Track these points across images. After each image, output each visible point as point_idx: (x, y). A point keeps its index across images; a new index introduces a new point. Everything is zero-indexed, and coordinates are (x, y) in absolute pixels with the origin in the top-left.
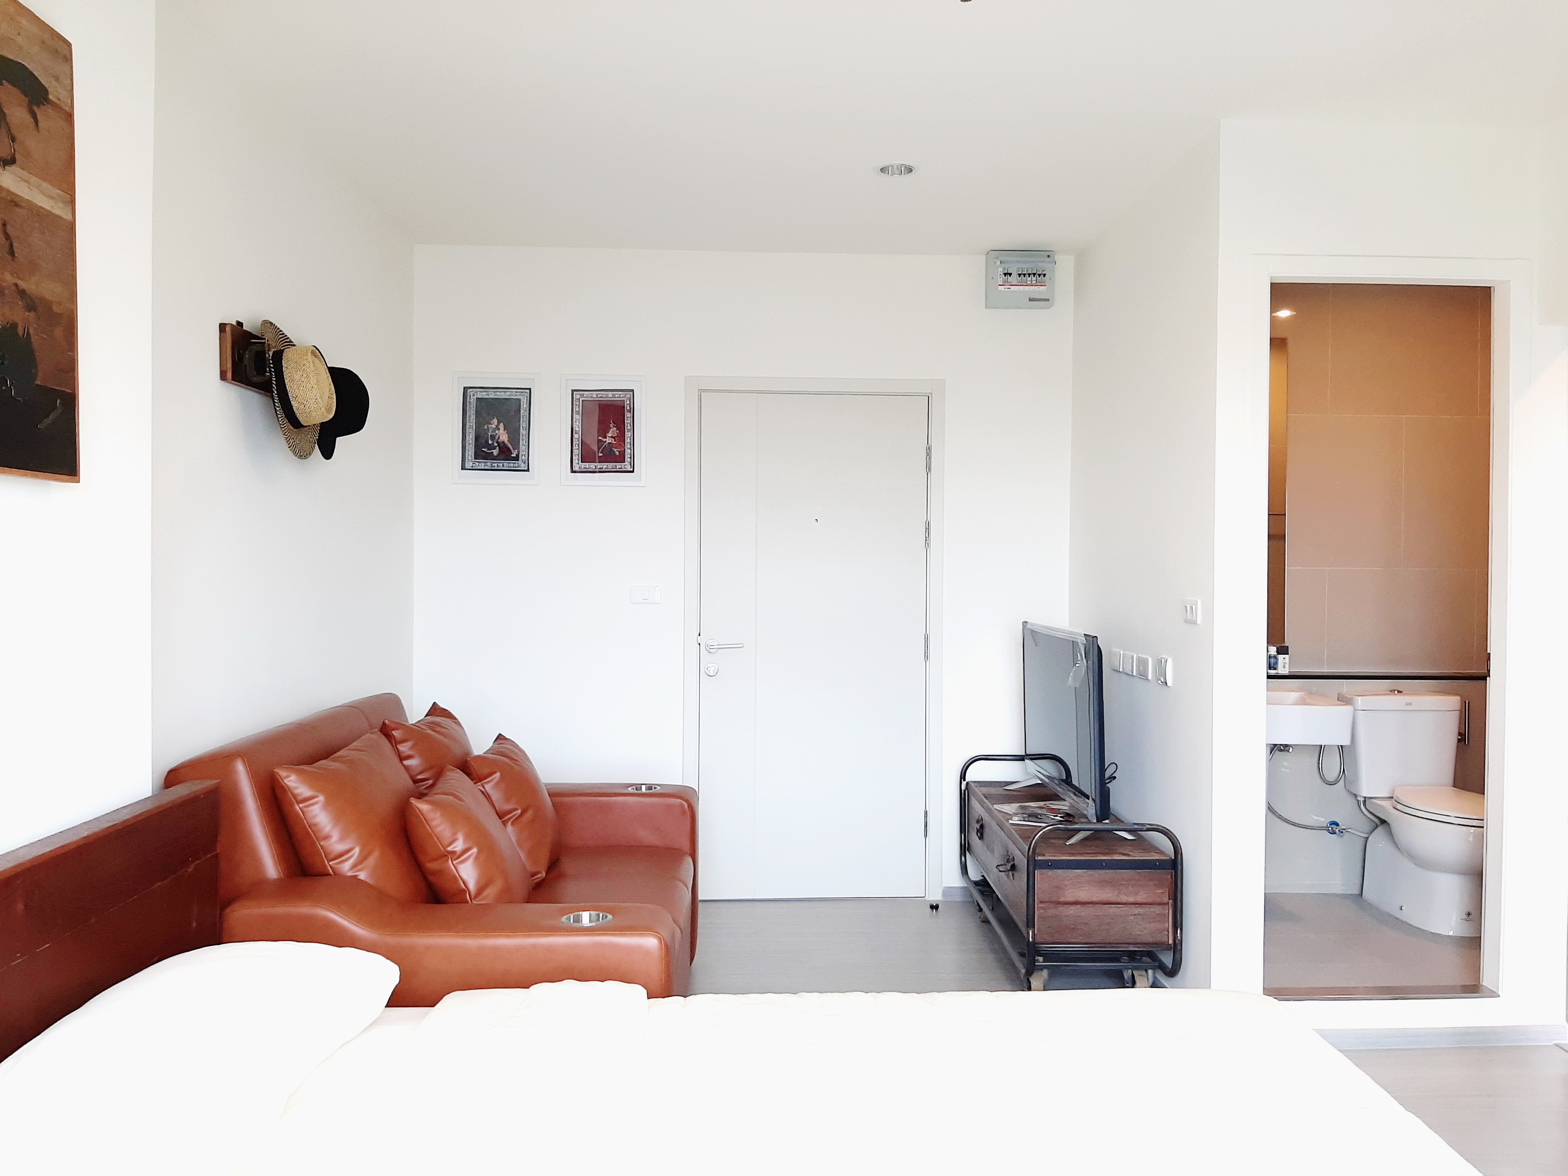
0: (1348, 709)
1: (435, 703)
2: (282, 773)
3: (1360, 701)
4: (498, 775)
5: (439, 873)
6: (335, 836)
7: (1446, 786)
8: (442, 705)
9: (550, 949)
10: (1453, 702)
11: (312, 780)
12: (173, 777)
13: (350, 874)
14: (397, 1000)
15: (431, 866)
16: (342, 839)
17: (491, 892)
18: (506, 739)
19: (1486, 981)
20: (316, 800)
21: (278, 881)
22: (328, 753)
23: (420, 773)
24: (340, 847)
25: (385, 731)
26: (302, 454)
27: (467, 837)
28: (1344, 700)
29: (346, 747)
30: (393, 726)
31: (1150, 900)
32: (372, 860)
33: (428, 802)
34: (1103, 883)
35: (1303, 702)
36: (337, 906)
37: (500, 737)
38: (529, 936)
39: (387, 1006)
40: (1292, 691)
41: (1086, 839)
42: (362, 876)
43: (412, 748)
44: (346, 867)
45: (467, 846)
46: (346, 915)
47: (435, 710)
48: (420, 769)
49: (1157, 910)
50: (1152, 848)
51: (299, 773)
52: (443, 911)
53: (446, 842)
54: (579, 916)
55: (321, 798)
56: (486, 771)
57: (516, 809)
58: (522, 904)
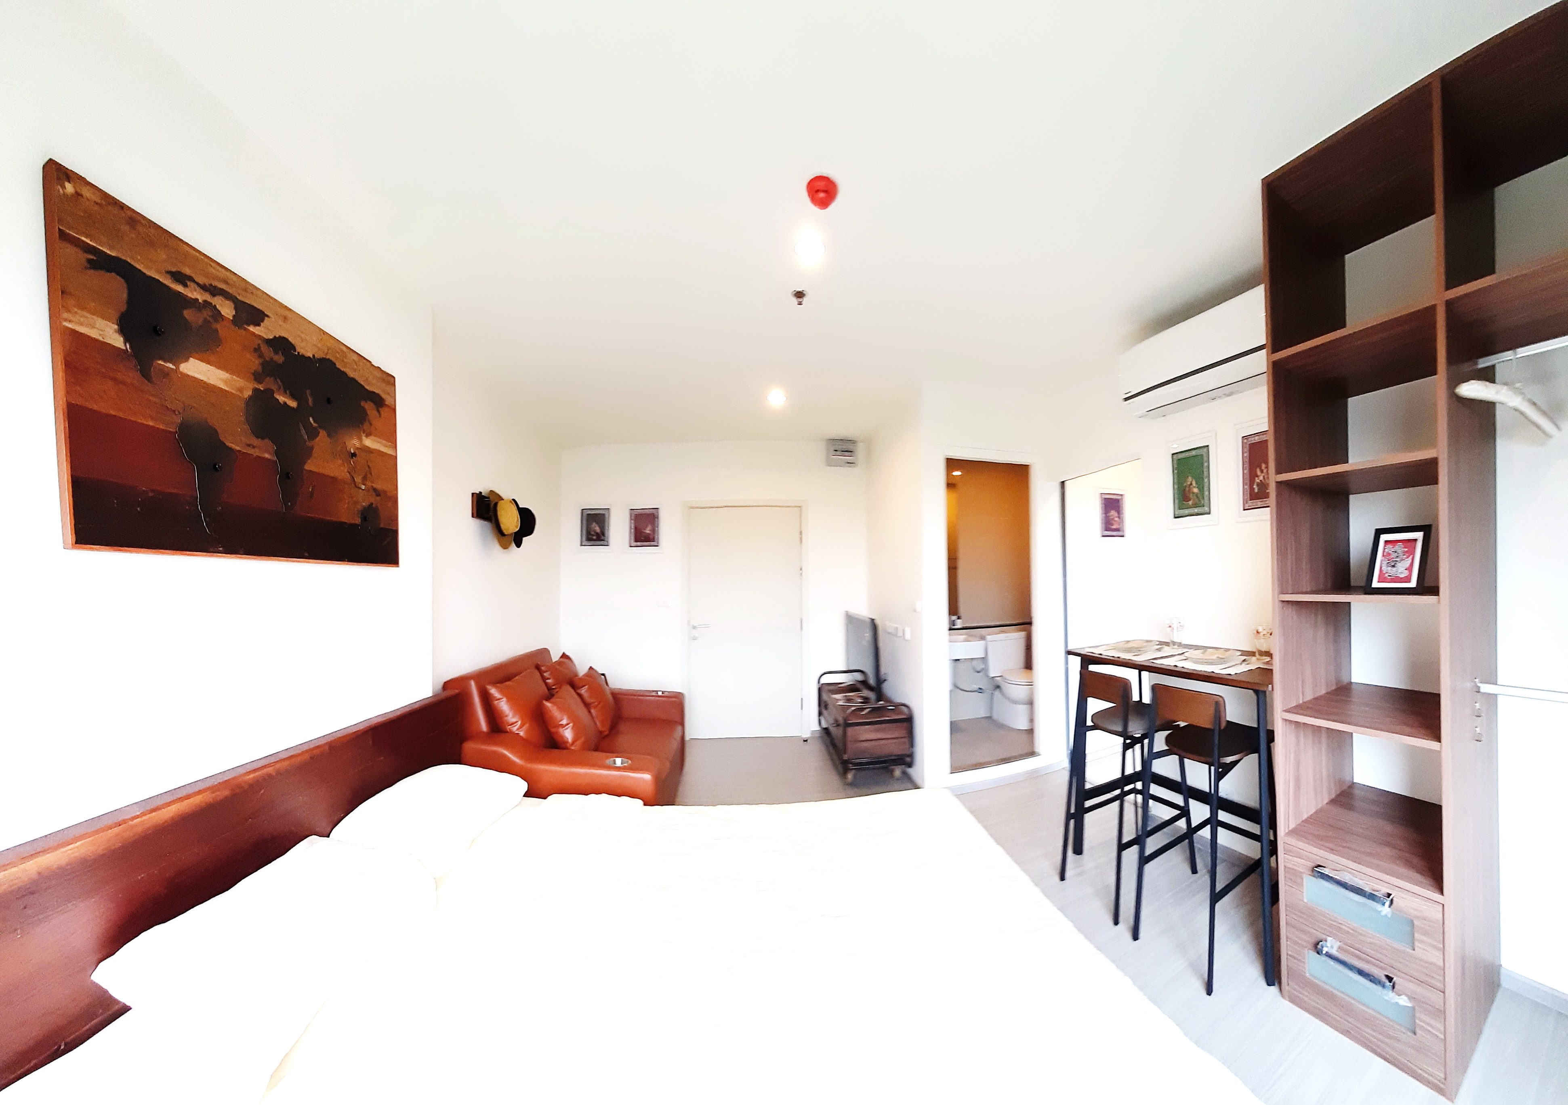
0: (982, 642)
1: (564, 653)
2: (489, 687)
3: (989, 638)
4: (587, 687)
5: (557, 733)
6: (511, 715)
7: (1020, 669)
8: (567, 653)
9: (600, 776)
10: (1023, 634)
11: (501, 691)
12: (447, 685)
13: (516, 732)
14: (527, 795)
15: (553, 730)
16: (513, 717)
17: (579, 743)
18: (593, 669)
19: (1036, 750)
20: (502, 700)
21: (487, 733)
22: (509, 678)
23: (553, 686)
24: (514, 720)
25: (538, 667)
26: (505, 547)
27: (569, 718)
28: (983, 638)
29: (520, 674)
30: (542, 664)
31: (901, 736)
32: (525, 728)
33: (551, 703)
34: (877, 731)
35: (967, 640)
36: (507, 747)
37: (591, 668)
38: (590, 769)
39: (524, 796)
40: (961, 636)
41: (869, 712)
42: (522, 734)
43: (549, 675)
44: (514, 729)
45: (568, 722)
46: (512, 753)
47: (564, 656)
48: (552, 684)
49: (903, 740)
50: (902, 713)
51: (496, 687)
52: (556, 752)
53: (559, 719)
54: (615, 760)
55: (505, 699)
56: (581, 684)
57: (595, 702)
58: (589, 752)
